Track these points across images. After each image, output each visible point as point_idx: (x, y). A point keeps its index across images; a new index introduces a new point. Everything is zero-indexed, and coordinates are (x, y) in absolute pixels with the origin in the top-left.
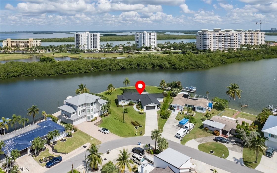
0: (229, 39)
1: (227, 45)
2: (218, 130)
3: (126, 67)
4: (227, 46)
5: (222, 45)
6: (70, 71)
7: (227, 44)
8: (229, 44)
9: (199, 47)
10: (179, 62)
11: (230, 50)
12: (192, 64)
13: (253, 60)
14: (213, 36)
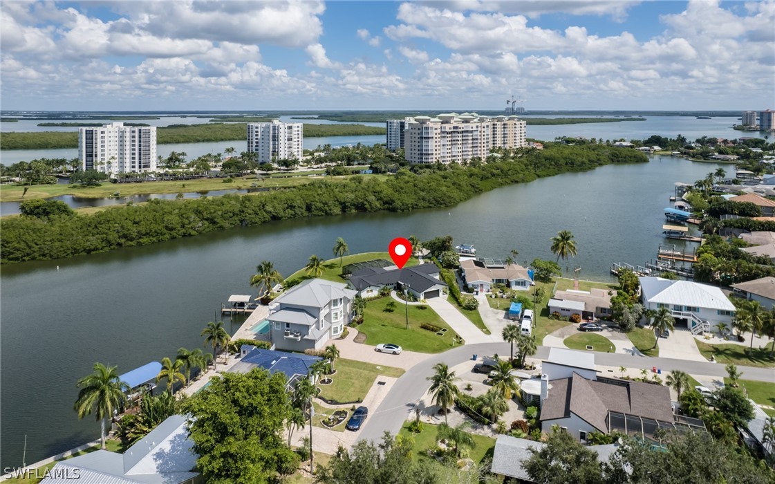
0: (470, 138)
1: (466, 151)
2: (576, 313)
3: (282, 214)
4: (466, 153)
5: (456, 150)
6: (145, 237)
7: (466, 149)
8: (470, 149)
9: (411, 158)
10: (396, 195)
11: (475, 161)
12: (425, 196)
13: (523, 181)
14: (442, 132)
